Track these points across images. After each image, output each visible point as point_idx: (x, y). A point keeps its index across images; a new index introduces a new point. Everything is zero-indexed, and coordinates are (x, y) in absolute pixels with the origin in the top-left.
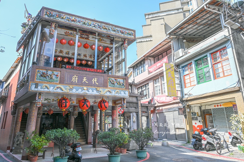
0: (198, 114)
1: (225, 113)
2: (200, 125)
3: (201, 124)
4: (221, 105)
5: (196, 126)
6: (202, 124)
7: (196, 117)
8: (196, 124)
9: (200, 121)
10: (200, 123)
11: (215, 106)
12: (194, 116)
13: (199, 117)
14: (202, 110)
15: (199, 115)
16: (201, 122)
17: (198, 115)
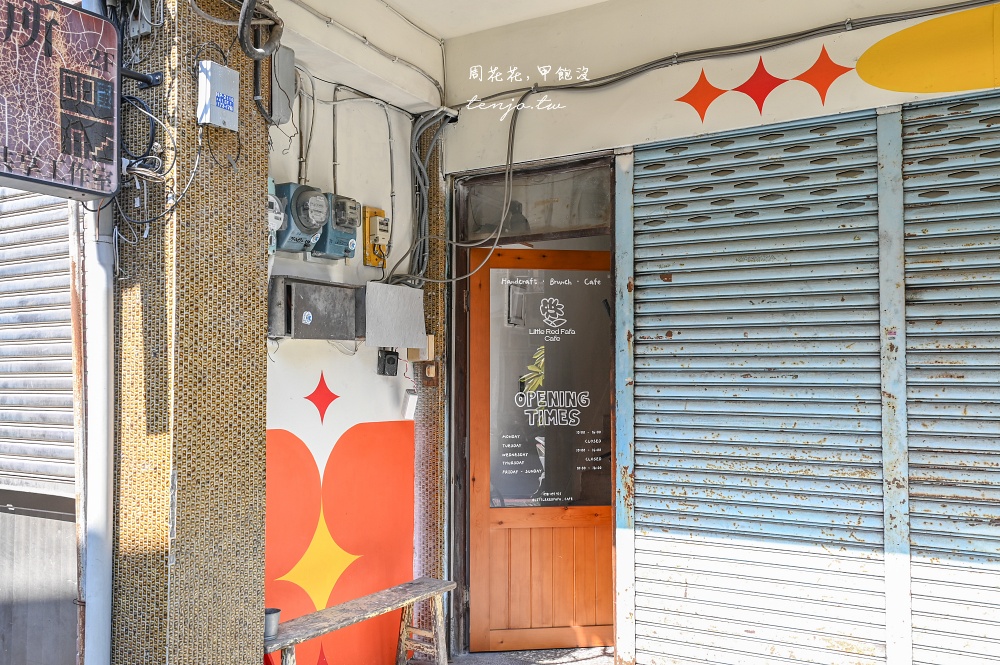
0: (383, 241)
1: (891, 219)
2: (388, 414)
3: (398, 400)
4: (823, 74)
5: (320, 438)
6: (411, 410)
7: (337, 272)
8: (322, 397)
9: (388, 361)
10: (383, 383)
11: (701, 96)
12: (304, 266)
13: (395, 280)
14: (444, 187)
15: (391, 262)
16: (405, 366)
17: (377, 254)
